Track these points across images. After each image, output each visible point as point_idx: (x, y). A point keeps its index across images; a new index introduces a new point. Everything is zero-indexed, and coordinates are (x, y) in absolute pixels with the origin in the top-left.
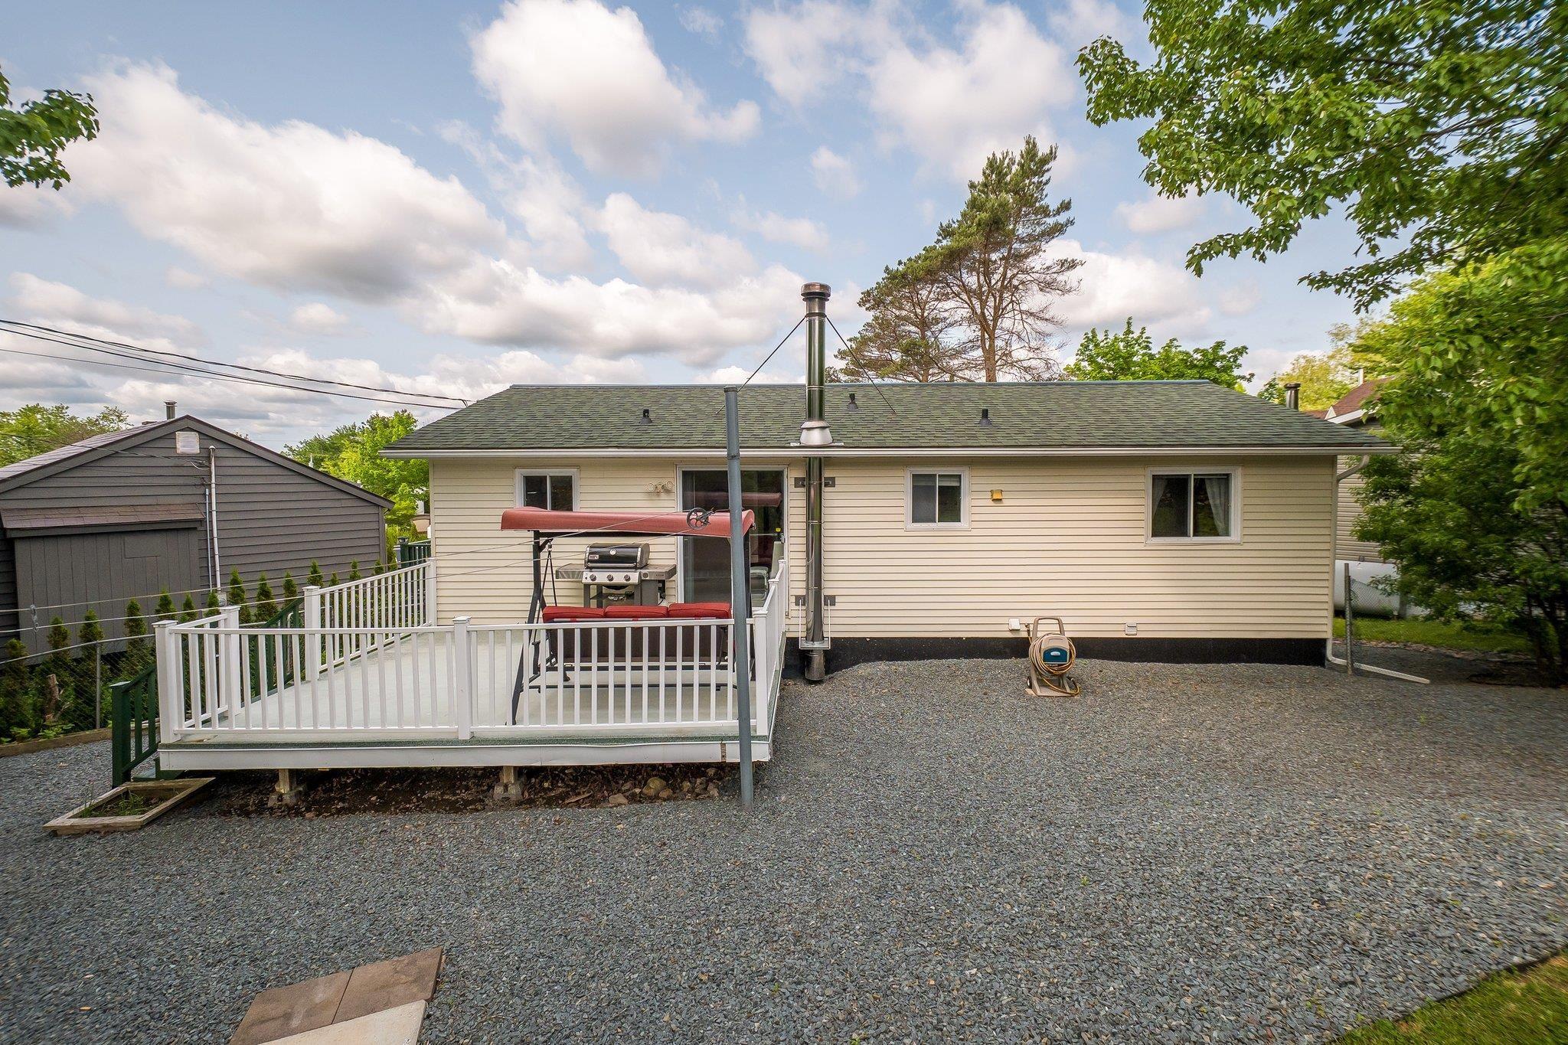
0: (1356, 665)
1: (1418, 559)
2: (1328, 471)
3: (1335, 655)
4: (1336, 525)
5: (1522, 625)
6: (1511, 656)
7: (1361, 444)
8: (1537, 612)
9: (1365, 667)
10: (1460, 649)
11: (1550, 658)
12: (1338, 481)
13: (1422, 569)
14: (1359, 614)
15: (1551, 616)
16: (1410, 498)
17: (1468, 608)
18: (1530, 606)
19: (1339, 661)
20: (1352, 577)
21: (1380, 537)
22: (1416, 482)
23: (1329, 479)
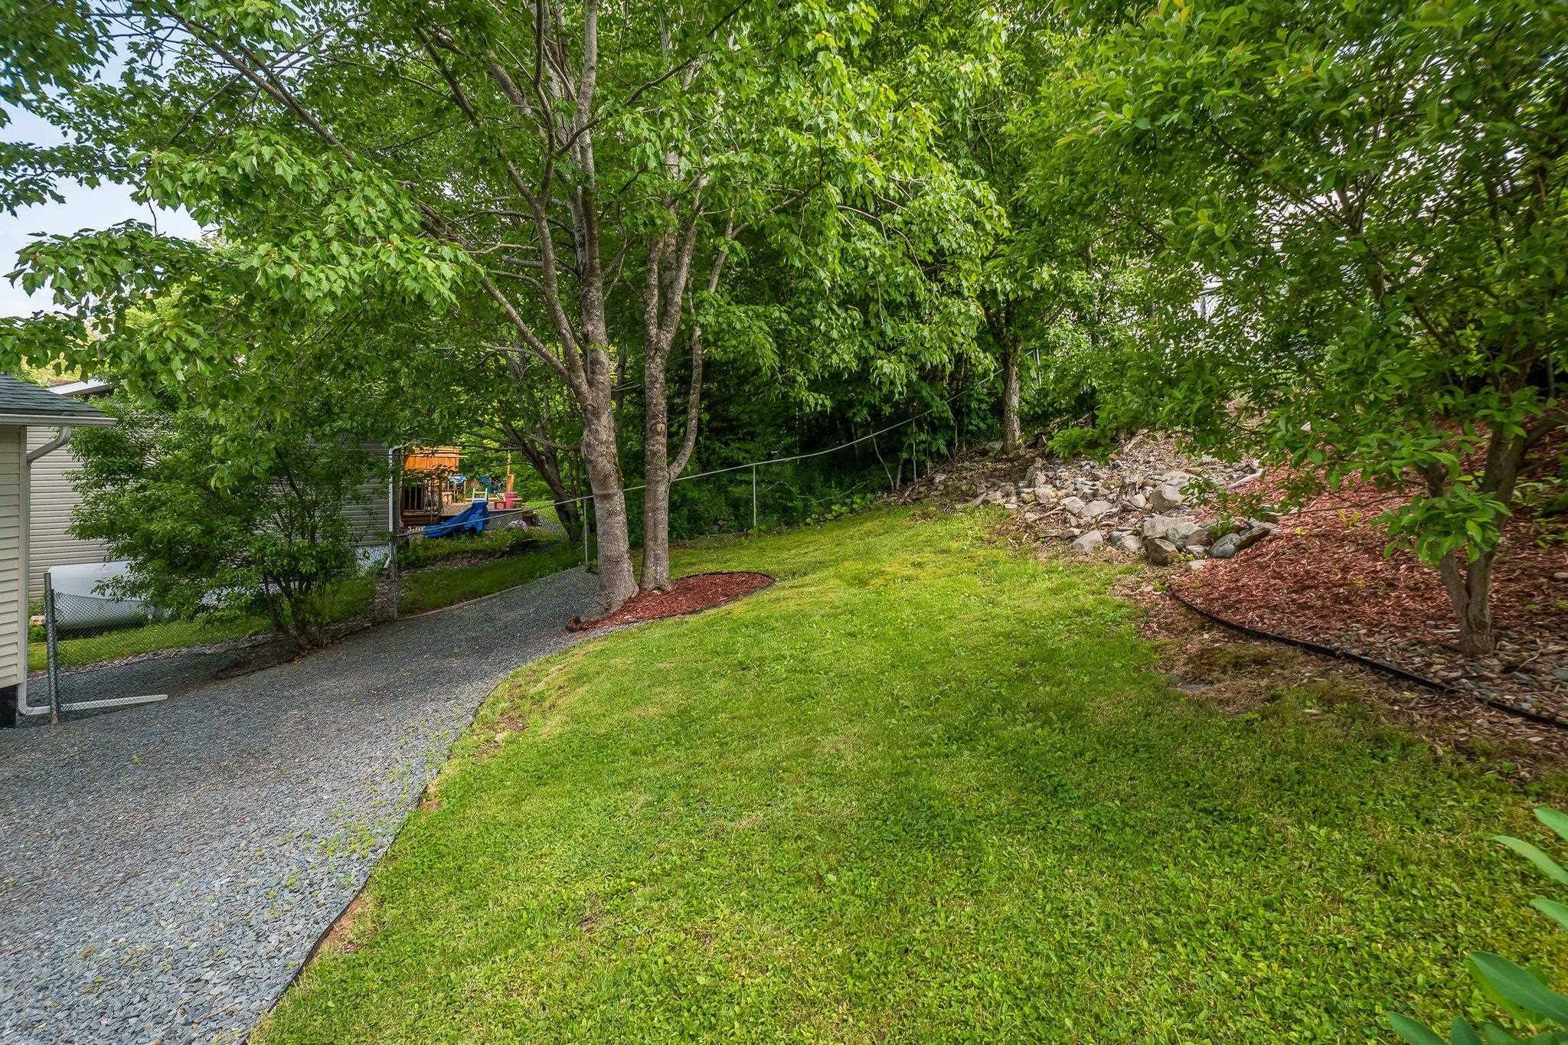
0: (65, 707)
1: (153, 555)
2: (12, 448)
3: (29, 704)
4: (28, 522)
5: (262, 604)
6: (260, 637)
7: (60, 412)
8: (274, 589)
9: (77, 706)
10: (213, 642)
11: (286, 632)
12: (30, 461)
13: (158, 563)
14: (66, 632)
15: (287, 591)
16: (143, 481)
17: (210, 599)
18: (266, 583)
19: (39, 710)
20: (56, 591)
21: (110, 531)
22: (151, 462)
23: (14, 459)
